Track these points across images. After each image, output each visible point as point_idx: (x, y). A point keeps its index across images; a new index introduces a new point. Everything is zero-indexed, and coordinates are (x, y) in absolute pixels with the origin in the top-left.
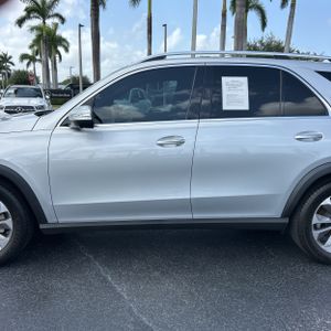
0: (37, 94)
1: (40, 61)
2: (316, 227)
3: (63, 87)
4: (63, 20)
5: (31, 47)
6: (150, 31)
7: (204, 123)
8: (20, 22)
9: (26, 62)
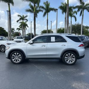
0: (22, 38)
1: (21, 30)
2: (66, 59)
3: (27, 36)
4: (27, 20)
5: (19, 26)
6: (47, 23)
7: (48, 43)
8: (18, 21)
9: (18, 30)
